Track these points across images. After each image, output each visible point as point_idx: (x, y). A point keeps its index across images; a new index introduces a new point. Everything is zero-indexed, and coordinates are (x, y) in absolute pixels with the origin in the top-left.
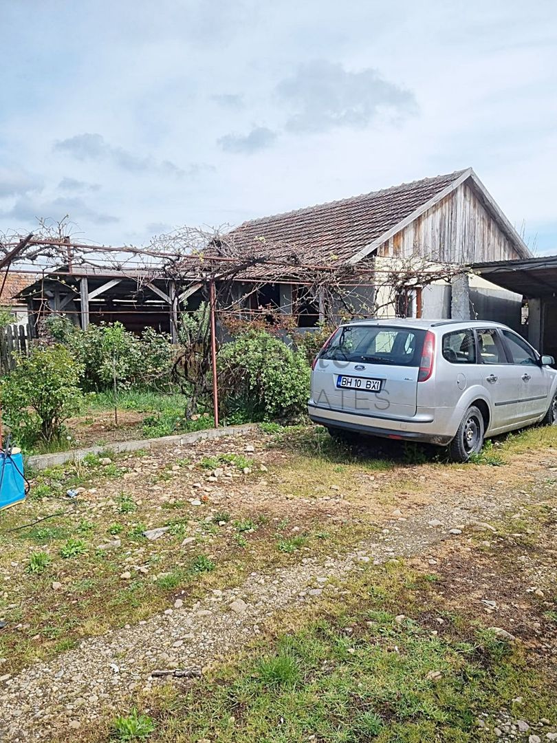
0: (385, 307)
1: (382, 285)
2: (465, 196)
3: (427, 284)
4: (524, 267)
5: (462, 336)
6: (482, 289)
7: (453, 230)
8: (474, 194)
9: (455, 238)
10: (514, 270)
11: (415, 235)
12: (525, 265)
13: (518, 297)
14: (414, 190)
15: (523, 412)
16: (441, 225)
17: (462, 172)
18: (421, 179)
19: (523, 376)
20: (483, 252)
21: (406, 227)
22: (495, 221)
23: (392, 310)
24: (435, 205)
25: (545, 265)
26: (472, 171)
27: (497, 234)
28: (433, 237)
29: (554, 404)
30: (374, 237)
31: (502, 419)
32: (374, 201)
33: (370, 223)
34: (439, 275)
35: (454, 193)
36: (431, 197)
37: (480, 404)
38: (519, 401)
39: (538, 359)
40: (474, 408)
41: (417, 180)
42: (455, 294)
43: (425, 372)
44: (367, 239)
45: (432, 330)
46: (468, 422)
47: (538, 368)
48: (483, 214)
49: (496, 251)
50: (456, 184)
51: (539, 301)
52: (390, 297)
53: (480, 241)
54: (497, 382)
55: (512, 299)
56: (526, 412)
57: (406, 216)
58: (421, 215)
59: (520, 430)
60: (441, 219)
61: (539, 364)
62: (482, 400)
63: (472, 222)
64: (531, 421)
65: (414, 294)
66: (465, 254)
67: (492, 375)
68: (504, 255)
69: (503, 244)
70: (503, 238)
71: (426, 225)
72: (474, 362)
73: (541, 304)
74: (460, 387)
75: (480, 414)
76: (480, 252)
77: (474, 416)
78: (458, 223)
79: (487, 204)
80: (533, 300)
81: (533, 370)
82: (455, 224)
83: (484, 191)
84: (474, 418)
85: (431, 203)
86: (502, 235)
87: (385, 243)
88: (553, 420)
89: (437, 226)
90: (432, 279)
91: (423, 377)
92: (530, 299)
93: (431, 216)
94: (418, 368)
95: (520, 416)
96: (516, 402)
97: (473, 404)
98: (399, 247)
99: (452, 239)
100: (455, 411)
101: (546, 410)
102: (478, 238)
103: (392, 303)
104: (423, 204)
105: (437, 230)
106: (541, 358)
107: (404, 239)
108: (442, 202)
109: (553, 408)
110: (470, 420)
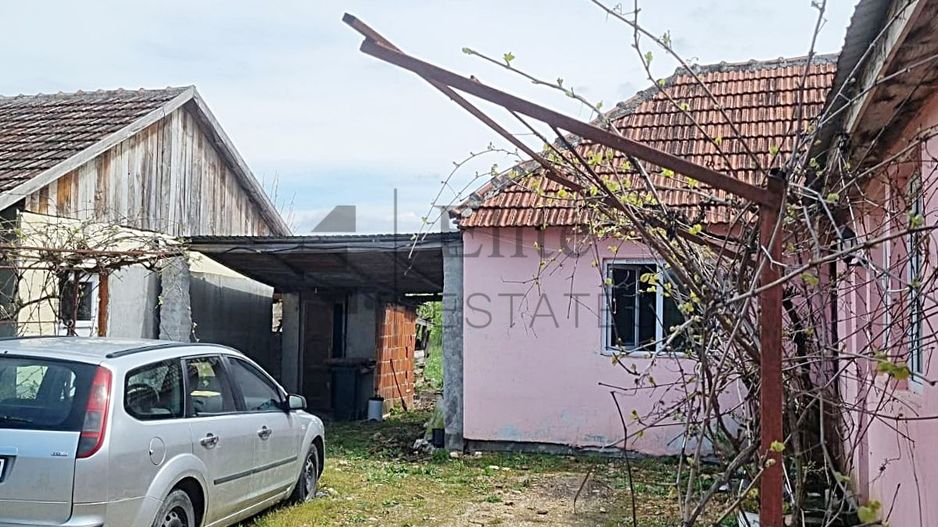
0: (35, 305)
1: (30, 268)
2: (185, 127)
3: (115, 269)
4: (273, 248)
5: (163, 371)
6: (212, 275)
7: (165, 180)
8: (199, 127)
9: (168, 192)
10: (258, 251)
11: (99, 181)
12: (273, 246)
13: (268, 291)
14: (98, 104)
15: (260, 488)
16: (144, 168)
17: (180, 91)
18: (113, 89)
19: (260, 431)
20: (214, 218)
21: (82, 166)
22: (232, 172)
23: (48, 311)
24: (135, 136)
25: (302, 247)
26: (195, 92)
27: (235, 191)
28: (132, 188)
29: (307, 467)
30: (20, 179)
31: (226, 505)
32: (24, 111)
33: (14, 151)
34: (135, 256)
35: (166, 121)
36: (128, 123)
37: (189, 486)
38: (254, 471)
39: (284, 400)
40: (178, 493)
41: (106, 89)
42: (167, 283)
43: (92, 441)
44: (6, 179)
45: (106, 364)
46: (168, 518)
47: (283, 415)
48: (214, 159)
49: (234, 217)
50: (169, 108)
51: (297, 299)
52: (44, 289)
53: (210, 199)
54: (217, 446)
55: (258, 293)
56: (265, 487)
57: (82, 149)
58: (110, 150)
59: (255, 516)
60: (145, 160)
61: (285, 408)
62: (192, 478)
63: (195, 169)
64: (271, 500)
65: (95, 280)
66: (185, 220)
67: (209, 435)
68: (246, 224)
69: (244, 208)
70: (245, 198)
71: (119, 167)
72: (179, 415)
73: (300, 302)
74: (154, 461)
75: (189, 501)
76: (209, 217)
77: (178, 507)
78: (174, 168)
79: (219, 144)
80: (288, 295)
81: (274, 419)
82: (169, 171)
83: (214, 124)
84: (179, 511)
85: (126, 132)
86: (243, 192)
87: (42, 190)
88: (307, 493)
89: (138, 169)
90: (123, 262)
91: (87, 448)
92: (285, 293)
93: (127, 153)
94: (79, 433)
95: (256, 495)
96: (248, 473)
97: (176, 487)
98: (68, 200)
99: (163, 193)
100: (144, 504)
101: (294, 479)
102: (206, 195)
103: (48, 297)
104: (113, 131)
105: (138, 176)
106: (287, 398)
107: (77, 185)
108: (146, 133)
109: (307, 474)
110: (171, 515)
